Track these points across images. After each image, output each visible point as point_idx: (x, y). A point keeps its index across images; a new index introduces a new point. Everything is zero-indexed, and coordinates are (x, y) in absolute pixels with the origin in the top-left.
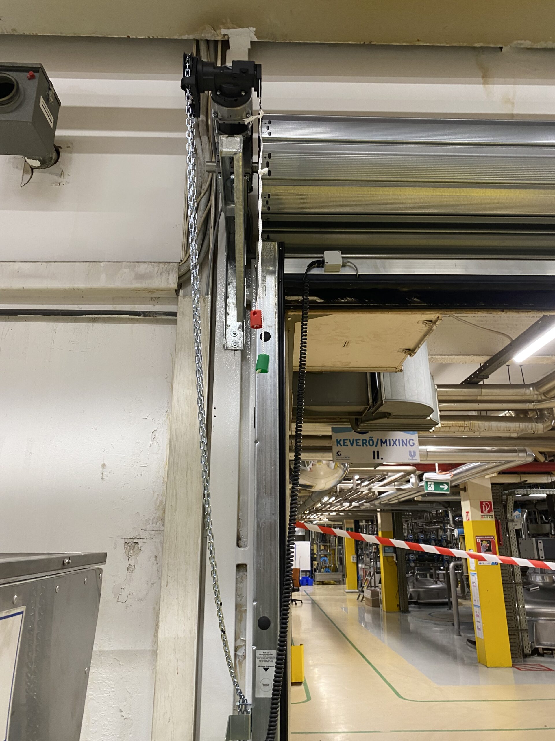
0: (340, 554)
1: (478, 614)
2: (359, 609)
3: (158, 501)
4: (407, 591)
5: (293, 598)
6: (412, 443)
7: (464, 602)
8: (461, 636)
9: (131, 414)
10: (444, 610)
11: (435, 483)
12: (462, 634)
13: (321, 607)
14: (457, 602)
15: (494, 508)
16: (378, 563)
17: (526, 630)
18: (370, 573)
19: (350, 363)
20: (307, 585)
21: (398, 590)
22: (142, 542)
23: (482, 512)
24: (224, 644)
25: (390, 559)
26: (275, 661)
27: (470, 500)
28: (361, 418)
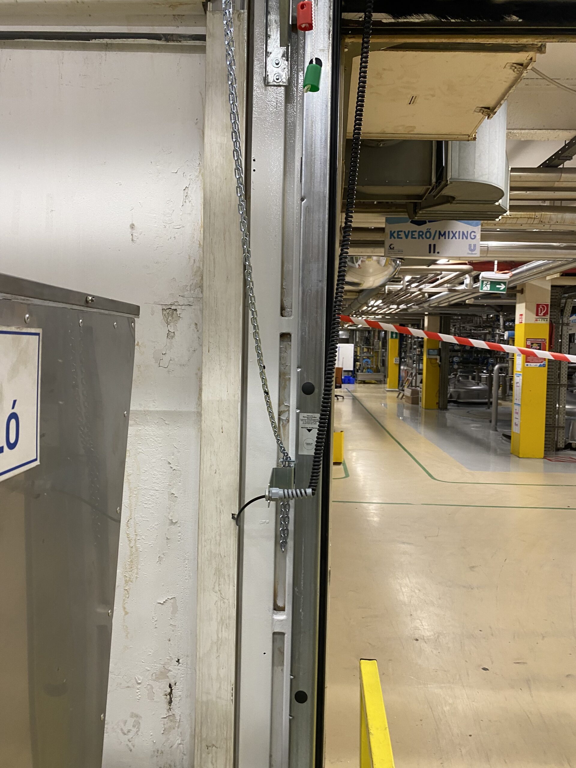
0: (383, 356)
1: (517, 411)
2: (399, 405)
3: (195, 266)
4: (447, 391)
5: (336, 394)
6: (474, 236)
7: (504, 403)
8: (497, 431)
9: (158, 167)
10: (483, 409)
11: (491, 282)
12: (499, 429)
13: (362, 403)
14: (497, 402)
15: (550, 312)
16: (421, 365)
17: (563, 427)
18: (412, 373)
19: (415, 127)
20: (349, 383)
21: (439, 390)
22: (181, 309)
23: (537, 315)
24: (267, 405)
25: (433, 361)
26: (318, 423)
27: (526, 302)
28: (420, 202)
